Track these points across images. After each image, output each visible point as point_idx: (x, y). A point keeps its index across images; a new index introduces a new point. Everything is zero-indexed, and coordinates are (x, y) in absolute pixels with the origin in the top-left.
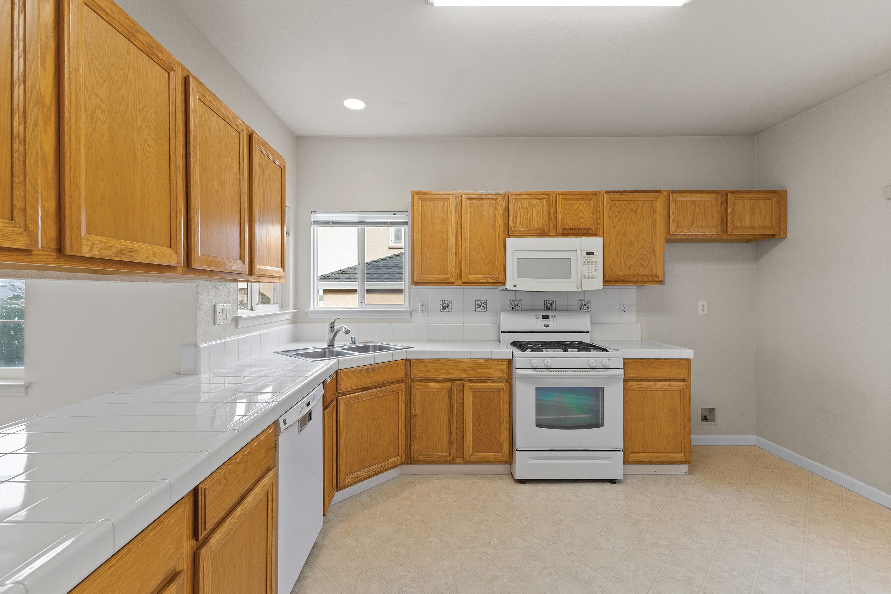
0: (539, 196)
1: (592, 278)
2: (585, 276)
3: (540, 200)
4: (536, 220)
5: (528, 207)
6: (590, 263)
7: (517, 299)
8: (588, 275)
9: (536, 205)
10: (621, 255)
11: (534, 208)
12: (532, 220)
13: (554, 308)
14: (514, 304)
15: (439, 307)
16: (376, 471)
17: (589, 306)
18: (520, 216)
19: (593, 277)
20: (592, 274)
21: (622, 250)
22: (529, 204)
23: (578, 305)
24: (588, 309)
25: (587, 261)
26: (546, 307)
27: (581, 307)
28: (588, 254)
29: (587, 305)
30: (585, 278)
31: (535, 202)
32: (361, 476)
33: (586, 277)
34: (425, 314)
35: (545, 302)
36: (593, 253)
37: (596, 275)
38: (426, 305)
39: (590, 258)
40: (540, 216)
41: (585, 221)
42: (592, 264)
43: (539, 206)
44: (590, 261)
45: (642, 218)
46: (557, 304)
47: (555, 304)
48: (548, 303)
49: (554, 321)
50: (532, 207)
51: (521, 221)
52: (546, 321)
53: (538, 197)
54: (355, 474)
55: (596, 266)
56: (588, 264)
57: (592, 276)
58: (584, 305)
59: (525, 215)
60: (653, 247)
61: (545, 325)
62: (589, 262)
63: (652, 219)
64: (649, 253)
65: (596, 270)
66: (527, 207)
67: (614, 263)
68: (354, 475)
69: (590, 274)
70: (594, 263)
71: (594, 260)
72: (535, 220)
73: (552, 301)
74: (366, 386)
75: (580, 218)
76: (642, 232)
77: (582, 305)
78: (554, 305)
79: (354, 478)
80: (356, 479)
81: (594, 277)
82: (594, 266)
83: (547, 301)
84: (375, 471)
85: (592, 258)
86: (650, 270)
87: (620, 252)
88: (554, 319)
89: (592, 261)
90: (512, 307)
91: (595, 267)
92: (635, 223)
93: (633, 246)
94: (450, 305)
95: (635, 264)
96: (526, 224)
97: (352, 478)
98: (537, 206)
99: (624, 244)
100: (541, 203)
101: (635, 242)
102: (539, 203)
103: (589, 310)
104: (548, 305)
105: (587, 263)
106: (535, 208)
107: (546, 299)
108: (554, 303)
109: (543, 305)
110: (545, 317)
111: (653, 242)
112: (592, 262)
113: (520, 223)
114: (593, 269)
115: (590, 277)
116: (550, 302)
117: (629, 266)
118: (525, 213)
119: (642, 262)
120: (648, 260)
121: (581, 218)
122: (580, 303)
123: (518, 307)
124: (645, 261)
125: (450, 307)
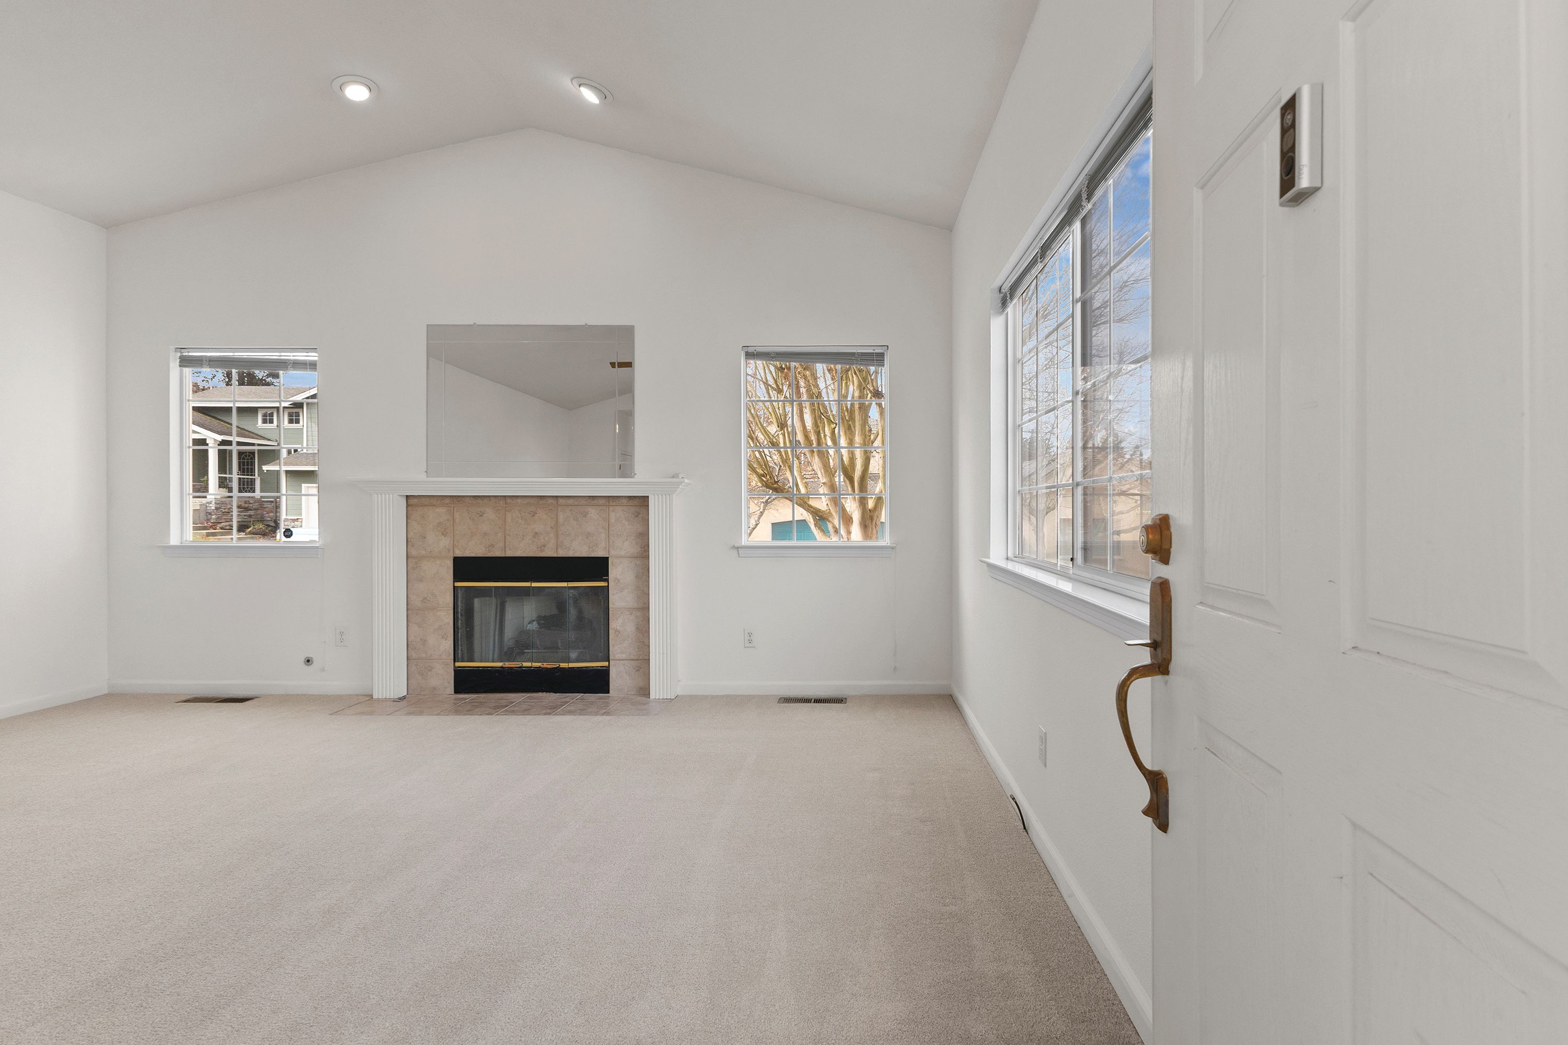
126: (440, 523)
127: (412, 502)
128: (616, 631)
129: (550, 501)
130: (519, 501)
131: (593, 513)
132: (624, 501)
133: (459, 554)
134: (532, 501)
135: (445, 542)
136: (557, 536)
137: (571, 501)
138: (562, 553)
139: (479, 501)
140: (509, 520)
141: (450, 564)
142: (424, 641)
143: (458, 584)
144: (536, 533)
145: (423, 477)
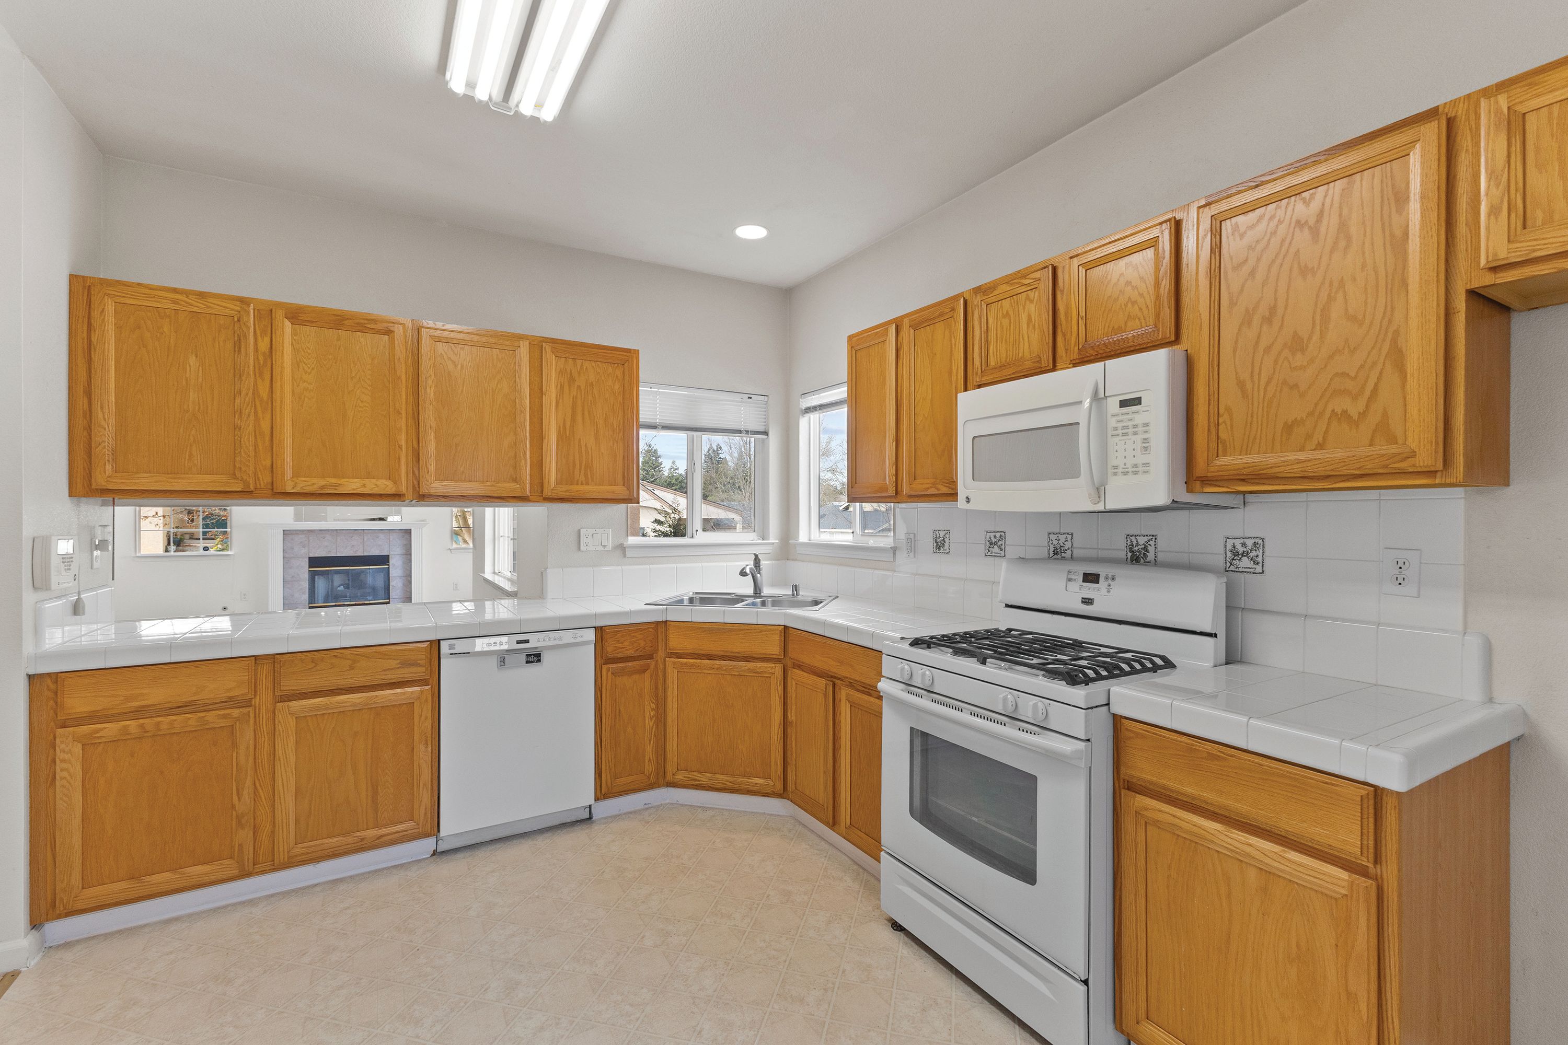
0: (1028, 277)
1: (1136, 473)
2: (1116, 467)
3: (1033, 287)
4: (1026, 338)
5: (1011, 313)
6: (1131, 430)
7: (1062, 531)
8: (1125, 464)
9: (1025, 302)
10: (1256, 390)
11: (1021, 311)
12: (1017, 340)
13: (1151, 556)
14: (1055, 542)
15: (931, 544)
16: (726, 784)
17: (1257, 556)
18: (995, 337)
19: (1136, 469)
20: (1134, 461)
21: (1260, 374)
22: (1011, 303)
23: (1223, 552)
24: (1255, 566)
25: (1120, 425)
26: (1129, 554)
27: (1233, 559)
28: (1124, 404)
29: (1251, 555)
30: (1115, 474)
31: (1024, 295)
32: (699, 781)
33: (1120, 470)
34: (912, 555)
35: (1129, 541)
36: (1137, 401)
37: (1146, 464)
38: (913, 540)
39: (1129, 417)
40: (1034, 327)
41: (1141, 309)
42: (1135, 433)
43: (1031, 301)
44: (1130, 424)
45: (1342, 244)
46: (1159, 546)
47: (1153, 545)
48: (1134, 544)
49: (1109, 592)
50: (1017, 310)
51: (997, 349)
52: (1089, 590)
53: (1026, 281)
54: (690, 773)
55: (1146, 436)
56: (1125, 434)
57: (1135, 466)
58: (1241, 552)
59: (1005, 332)
60: (1394, 341)
61: (1082, 598)
62: (1127, 427)
63: (1387, 233)
64: (1374, 364)
65: (1146, 448)
66: (1007, 312)
67: (1231, 419)
68: (690, 775)
69: (1130, 462)
70: (1140, 429)
71: (1139, 419)
72: (1023, 339)
73: (1146, 539)
74: (714, 653)
75: (1126, 305)
76: (1340, 296)
77: (1236, 554)
78: (1151, 549)
79: (689, 777)
80: (691, 780)
81: (1141, 469)
82: (1139, 438)
83: (1133, 538)
84: (723, 783)
85: (1136, 416)
86: (1374, 431)
87: (1253, 381)
88: (1109, 585)
89: (1134, 423)
90: (1052, 549)
91: (1144, 439)
92: (1313, 268)
93: (1303, 350)
94: (947, 540)
95: (1311, 414)
96: (1007, 352)
97: (685, 777)
98: (1028, 302)
99: (1268, 349)
100: (1037, 294)
101: (1310, 338)
102: (1031, 294)
103: (1259, 569)
104: (1137, 548)
105: (1120, 432)
106: (1024, 308)
107: (1131, 533)
108: (1152, 543)
109: (1123, 547)
110: (1090, 578)
111: (1390, 321)
112: (1135, 426)
113: (995, 353)
114: (1139, 445)
115: (1130, 470)
116: (1142, 540)
117: (1286, 423)
118: (1005, 329)
119: (1341, 404)
120: (1367, 393)
121: (1130, 305)
122: (1229, 547)
123: (1066, 550)
124: (1355, 398)
125: (946, 545)
126: (301, 542)
127: (286, 533)
128: (393, 586)
129: (360, 531)
130: (344, 531)
131: (382, 536)
132: (398, 531)
133: (311, 555)
134: (351, 531)
135: (304, 551)
136: (364, 546)
137: (370, 531)
138: (366, 554)
139: (323, 532)
140: (339, 540)
141: (307, 560)
142: (292, 596)
143: (310, 569)
144: (353, 546)
145: (292, 521)
